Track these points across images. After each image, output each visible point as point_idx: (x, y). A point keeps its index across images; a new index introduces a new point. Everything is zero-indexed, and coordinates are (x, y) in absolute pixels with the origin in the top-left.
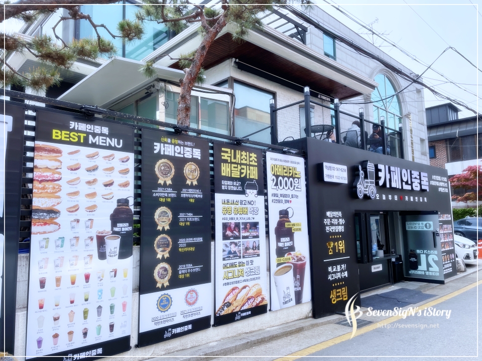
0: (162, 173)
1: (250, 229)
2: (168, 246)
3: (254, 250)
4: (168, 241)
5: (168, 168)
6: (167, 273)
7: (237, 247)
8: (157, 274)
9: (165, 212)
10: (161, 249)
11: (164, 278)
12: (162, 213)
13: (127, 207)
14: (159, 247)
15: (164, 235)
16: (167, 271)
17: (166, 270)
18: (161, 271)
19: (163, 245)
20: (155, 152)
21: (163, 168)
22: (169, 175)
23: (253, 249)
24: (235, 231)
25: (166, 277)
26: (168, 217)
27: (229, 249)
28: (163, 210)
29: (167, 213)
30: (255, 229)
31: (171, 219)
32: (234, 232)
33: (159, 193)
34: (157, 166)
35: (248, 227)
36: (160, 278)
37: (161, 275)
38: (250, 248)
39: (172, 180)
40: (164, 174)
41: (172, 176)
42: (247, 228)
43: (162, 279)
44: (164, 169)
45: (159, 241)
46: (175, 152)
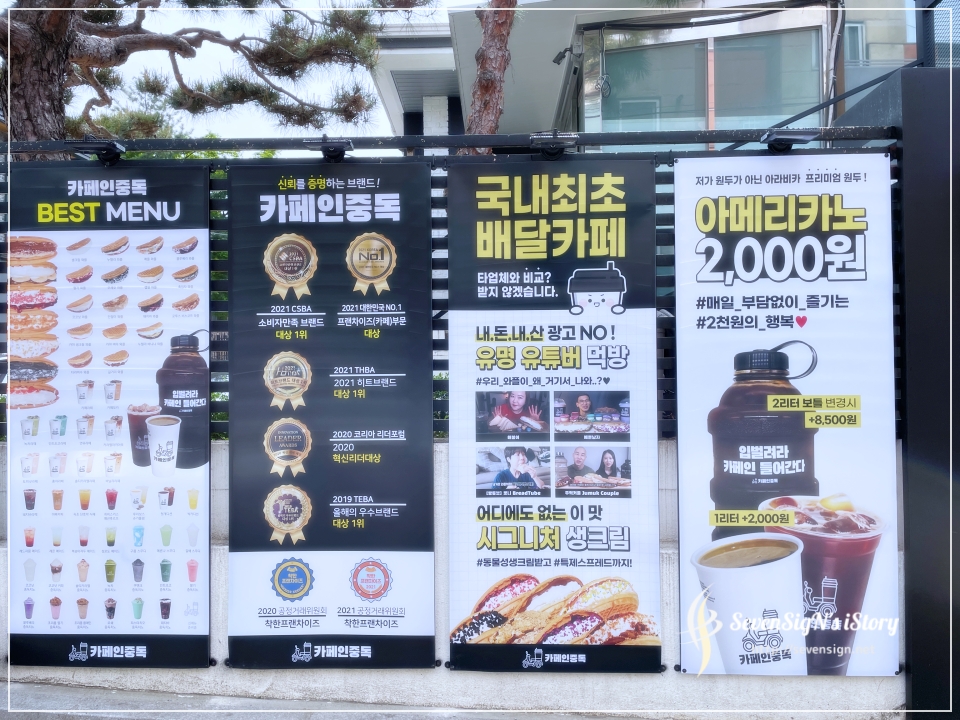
0: (282, 268)
1: (591, 410)
2: (301, 446)
3: (605, 475)
4: (300, 433)
5: (300, 255)
6: (300, 511)
7: (534, 463)
8: (272, 509)
9: (291, 364)
10: (282, 453)
11: (290, 522)
12: (283, 366)
13: (195, 355)
14: (275, 447)
15: (290, 421)
16: (300, 506)
17: (295, 503)
18: (282, 504)
19: (286, 442)
20: (264, 218)
21: (284, 257)
22: (301, 272)
23: (601, 471)
24: (528, 415)
25: (295, 519)
26: (301, 375)
27: (503, 466)
28: (287, 359)
29: (297, 367)
30: (610, 414)
31: (309, 382)
32: (524, 418)
33: (275, 318)
34: (268, 254)
35: (579, 405)
36: (280, 519)
37: (283, 512)
38: (586, 470)
39: (311, 284)
40: (287, 272)
41: (310, 275)
42: (578, 410)
43: (285, 522)
44: (287, 259)
45: (275, 433)
46: (318, 211)
